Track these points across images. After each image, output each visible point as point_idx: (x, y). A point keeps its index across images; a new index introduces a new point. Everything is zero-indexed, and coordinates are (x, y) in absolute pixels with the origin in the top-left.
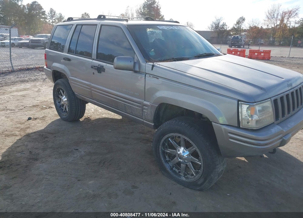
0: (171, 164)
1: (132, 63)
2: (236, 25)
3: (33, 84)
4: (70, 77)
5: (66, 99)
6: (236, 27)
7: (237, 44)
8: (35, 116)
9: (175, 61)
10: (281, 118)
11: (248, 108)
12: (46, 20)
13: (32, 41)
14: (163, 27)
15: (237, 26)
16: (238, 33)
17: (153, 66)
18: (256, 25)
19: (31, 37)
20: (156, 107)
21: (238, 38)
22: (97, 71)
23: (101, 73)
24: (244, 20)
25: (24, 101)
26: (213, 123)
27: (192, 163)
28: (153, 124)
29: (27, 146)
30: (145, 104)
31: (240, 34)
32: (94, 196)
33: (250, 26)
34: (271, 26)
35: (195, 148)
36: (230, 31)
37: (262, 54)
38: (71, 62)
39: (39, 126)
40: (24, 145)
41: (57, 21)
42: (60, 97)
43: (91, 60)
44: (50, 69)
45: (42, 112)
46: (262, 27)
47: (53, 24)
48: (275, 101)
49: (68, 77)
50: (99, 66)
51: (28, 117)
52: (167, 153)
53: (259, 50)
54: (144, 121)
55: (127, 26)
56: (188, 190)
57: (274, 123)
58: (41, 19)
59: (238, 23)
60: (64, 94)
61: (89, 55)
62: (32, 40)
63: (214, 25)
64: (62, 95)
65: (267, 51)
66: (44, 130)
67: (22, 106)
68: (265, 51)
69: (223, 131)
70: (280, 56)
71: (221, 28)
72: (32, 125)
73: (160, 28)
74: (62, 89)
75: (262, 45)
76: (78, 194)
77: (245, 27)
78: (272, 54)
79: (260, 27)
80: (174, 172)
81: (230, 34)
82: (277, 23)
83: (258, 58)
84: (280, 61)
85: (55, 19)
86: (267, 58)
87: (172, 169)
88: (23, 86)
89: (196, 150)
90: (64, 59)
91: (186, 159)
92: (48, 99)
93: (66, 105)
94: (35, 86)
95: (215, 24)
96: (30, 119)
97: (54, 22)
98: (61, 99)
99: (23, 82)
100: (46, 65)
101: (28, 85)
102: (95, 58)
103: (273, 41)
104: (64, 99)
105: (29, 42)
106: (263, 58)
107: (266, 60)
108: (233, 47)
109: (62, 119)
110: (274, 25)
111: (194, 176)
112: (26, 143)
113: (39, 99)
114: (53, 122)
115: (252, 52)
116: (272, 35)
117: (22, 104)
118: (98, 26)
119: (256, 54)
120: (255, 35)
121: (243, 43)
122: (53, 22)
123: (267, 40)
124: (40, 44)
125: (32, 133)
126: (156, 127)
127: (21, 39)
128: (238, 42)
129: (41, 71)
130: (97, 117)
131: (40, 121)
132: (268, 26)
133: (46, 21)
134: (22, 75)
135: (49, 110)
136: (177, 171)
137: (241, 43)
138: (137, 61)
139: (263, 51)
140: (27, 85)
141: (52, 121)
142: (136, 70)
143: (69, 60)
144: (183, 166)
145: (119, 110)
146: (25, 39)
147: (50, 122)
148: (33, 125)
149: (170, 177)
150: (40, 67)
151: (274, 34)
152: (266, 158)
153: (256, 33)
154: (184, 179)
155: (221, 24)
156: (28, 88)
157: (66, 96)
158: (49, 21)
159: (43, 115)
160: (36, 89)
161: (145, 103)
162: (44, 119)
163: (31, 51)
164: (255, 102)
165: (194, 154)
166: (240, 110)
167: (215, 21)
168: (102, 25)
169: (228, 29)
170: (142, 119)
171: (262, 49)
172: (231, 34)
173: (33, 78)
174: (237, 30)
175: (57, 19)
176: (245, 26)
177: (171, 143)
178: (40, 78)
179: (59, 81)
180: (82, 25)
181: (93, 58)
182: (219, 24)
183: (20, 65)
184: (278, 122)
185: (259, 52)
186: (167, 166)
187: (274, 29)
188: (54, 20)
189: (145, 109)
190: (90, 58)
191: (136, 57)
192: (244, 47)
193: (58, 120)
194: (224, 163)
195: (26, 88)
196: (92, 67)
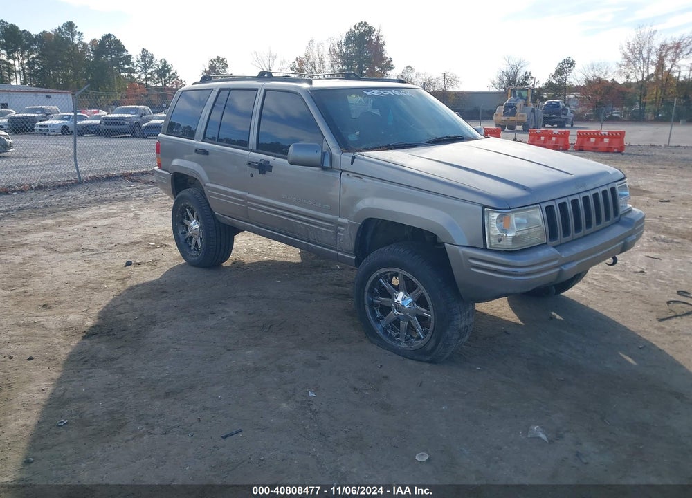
0: (383, 323)
1: (319, 154)
2: (554, 77)
3: (122, 205)
4: (207, 184)
5: (197, 226)
6: (554, 82)
7: (556, 120)
8: (138, 261)
9: (391, 149)
10: (561, 238)
11: (498, 218)
12: (132, 75)
13: (107, 121)
14: (374, 91)
15: (558, 79)
16: (559, 95)
17: (354, 158)
18: (602, 77)
19: (104, 114)
20: (358, 226)
21: (559, 106)
22: (258, 170)
23: (265, 173)
24: (572, 64)
25: (111, 236)
26: (446, 244)
27: (418, 316)
28: (354, 258)
29: (132, 304)
30: (340, 222)
31: (565, 98)
32: (256, 369)
33: (587, 79)
34: (636, 77)
35: (422, 289)
36: (540, 90)
37: (606, 140)
38: (209, 156)
39: (148, 275)
40: (127, 303)
41: (156, 76)
42: (186, 222)
43: (248, 153)
44: (168, 171)
45: (148, 252)
46: (613, 79)
47: (148, 82)
48: (549, 210)
49: (203, 185)
50: (262, 162)
51: (125, 261)
52: (377, 305)
53: (598, 132)
54: (340, 253)
55: (311, 91)
56: (410, 362)
57: (546, 243)
58: (122, 74)
59: (559, 72)
60: (193, 216)
61: (243, 144)
62: (106, 119)
63: (505, 78)
64: (189, 220)
65: (616, 133)
66: (158, 280)
67: (111, 243)
68: (612, 133)
69: (462, 255)
70: (647, 144)
71: (521, 85)
72: (135, 273)
73: (368, 93)
74: (189, 208)
75: (613, 120)
76: (229, 366)
77: (576, 81)
78: (627, 140)
79: (610, 81)
80: (390, 337)
81: (543, 97)
82: (648, 72)
83: (597, 148)
84: (645, 155)
85: (152, 71)
86: (617, 148)
87: (385, 332)
88: (103, 209)
89: (422, 293)
90: (196, 151)
91: (407, 311)
92: (156, 231)
93: (197, 237)
94: (127, 209)
95: (507, 74)
96: (129, 264)
97: (149, 78)
98: (187, 227)
99: (102, 201)
100: (159, 165)
101: (114, 208)
102: (255, 149)
103: (642, 112)
104: (194, 225)
105: (100, 123)
106: (607, 148)
107: (614, 152)
108: (546, 126)
109: (190, 263)
110: (643, 75)
111: (421, 338)
112: (130, 301)
113: (140, 231)
114: (171, 269)
115: (583, 136)
116: (638, 98)
117: (109, 240)
118: (259, 91)
119: (593, 140)
120: (598, 98)
121: (570, 115)
122: (147, 79)
123: (627, 109)
124: (122, 127)
125: (137, 286)
126: (358, 262)
127: (83, 118)
128: (558, 114)
129: (133, 181)
130: (255, 260)
131: (148, 268)
132: (628, 77)
133: (133, 77)
134: (97, 190)
135: (161, 249)
136: (394, 334)
137: (565, 117)
138: (327, 150)
139: (606, 133)
140: (110, 208)
141: (171, 267)
142: (324, 164)
143: (205, 152)
144: (403, 323)
145: (296, 238)
146: (92, 118)
147: (166, 269)
148: (137, 273)
149: (382, 344)
150: (131, 174)
151: (643, 95)
152: (559, 320)
153: (601, 93)
154: (404, 345)
155: (521, 75)
156: (115, 213)
157: (198, 220)
158: (140, 76)
159: (152, 258)
160: (131, 215)
161: (340, 220)
162: (155, 264)
163: (107, 142)
164: (510, 209)
165: (420, 301)
166: (486, 221)
167: (506, 68)
168: (266, 91)
169: (537, 87)
170: (336, 250)
171: (607, 128)
172: (545, 97)
173: (120, 194)
174: (557, 88)
175: (157, 72)
176: (576, 78)
177: (384, 286)
178: (135, 194)
179: (184, 193)
180: (230, 90)
181: (250, 148)
182: (515, 75)
183: (90, 171)
184: (555, 243)
185: (600, 137)
186: (378, 328)
187: (642, 86)
188: (150, 74)
189: (339, 232)
190: (246, 148)
191: (325, 145)
192: (572, 125)
193: (182, 266)
194: (469, 314)
195: (110, 213)
196: (249, 164)
